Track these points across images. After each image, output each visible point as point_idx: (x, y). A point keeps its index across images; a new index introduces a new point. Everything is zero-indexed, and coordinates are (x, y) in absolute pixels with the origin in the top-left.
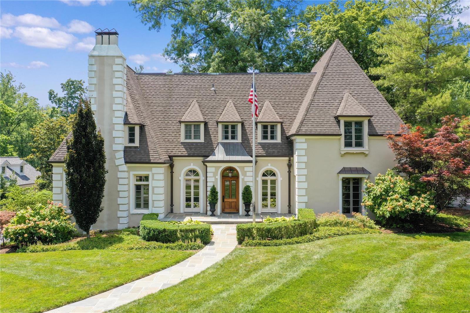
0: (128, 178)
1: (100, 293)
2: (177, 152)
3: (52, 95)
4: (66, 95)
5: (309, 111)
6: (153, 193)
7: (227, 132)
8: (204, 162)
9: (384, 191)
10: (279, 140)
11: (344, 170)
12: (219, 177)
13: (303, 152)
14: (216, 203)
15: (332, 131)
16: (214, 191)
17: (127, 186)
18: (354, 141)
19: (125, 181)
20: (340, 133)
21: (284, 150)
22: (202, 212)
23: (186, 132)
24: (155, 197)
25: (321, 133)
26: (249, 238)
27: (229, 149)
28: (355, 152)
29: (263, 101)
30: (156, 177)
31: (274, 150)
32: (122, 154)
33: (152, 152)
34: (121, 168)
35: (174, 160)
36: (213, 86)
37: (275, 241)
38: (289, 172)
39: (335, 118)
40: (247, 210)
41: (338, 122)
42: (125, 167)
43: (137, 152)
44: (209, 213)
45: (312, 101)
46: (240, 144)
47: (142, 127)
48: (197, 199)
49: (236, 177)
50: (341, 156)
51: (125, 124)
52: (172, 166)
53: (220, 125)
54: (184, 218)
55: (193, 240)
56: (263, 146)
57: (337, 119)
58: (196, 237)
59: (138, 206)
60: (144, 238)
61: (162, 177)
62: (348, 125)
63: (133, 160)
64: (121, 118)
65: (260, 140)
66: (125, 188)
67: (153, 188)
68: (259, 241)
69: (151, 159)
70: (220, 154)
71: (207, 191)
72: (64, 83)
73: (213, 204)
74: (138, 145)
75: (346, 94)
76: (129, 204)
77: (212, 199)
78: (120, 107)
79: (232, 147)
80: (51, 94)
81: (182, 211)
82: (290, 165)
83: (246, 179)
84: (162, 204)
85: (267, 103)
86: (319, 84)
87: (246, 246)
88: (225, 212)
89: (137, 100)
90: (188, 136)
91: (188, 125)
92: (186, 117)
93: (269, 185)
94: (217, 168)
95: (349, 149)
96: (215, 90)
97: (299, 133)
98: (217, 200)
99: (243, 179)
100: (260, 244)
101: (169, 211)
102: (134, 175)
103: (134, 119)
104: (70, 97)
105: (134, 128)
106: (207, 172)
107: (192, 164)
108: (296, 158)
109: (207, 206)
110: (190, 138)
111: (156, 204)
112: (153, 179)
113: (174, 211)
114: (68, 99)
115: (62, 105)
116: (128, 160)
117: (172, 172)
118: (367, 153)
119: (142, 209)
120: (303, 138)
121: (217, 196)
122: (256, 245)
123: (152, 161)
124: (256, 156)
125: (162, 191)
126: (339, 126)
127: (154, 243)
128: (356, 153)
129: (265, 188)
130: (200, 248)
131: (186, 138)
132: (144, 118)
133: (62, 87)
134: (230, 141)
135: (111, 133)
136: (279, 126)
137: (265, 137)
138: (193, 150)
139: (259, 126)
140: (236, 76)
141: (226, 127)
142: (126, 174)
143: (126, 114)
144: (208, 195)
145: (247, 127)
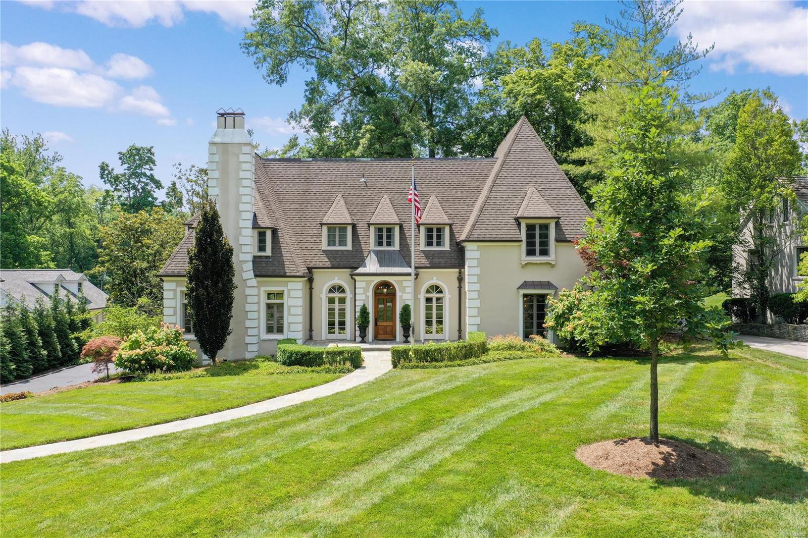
0: (258, 295)
1: (255, 402)
2: (318, 263)
3: (104, 172)
4: (126, 171)
5: (483, 211)
6: (289, 314)
7: (381, 237)
8: (352, 275)
9: (567, 309)
10: (446, 246)
11: (525, 285)
12: (370, 294)
13: (475, 263)
14: (367, 327)
15: (511, 236)
16: (364, 311)
17: (257, 305)
18: (537, 248)
19: (255, 299)
20: (520, 239)
21: (453, 260)
22: (349, 338)
23: (329, 236)
24: (291, 319)
25: (497, 239)
26: (405, 360)
27: (383, 259)
28: (538, 262)
29: (428, 196)
30: (293, 294)
31: (440, 260)
32: (250, 266)
33: (288, 263)
34: (249, 283)
35: (313, 273)
36: (363, 176)
37: (434, 363)
38: (460, 288)
39: (515, 219)
40: (406, 336)
41: (519, 225)
42: (254, 282)
43: (269, 263)
44: (359, 339)
45: (488, 197)
46: (398, 253)
47: (274, 231)
48: (342, 324)
49: (392, 295)
50: (522, 267)
51: (253, 228)
52: (311, 280)
53: (372, 228)
54: (328, 345)
55: (342, 363)
56: (427, 254)
57: (518, 220)
58: (345, 360)
59: (270, 330)
60: (284, 363)
61: (300, 294)
62: (530, 228)
63: (263, 273)
64: (249, 221)
65: (423, 247)
66: (255, 307)
67: (289, 307)
68: (417, 364)
69: (287, 271)
70: (372, 265)
71: (355, 312)
72: (124, 151)
73: (363, 328)
74: (270, 255)
75: (531, 189)
76: (258, 327)
77: (362, 322)
78: (248, 207)
79: (387, 256)
80: (103, 168)
81: (323, 338)
82: (461, 279)
83: (405, 296)
84: (300, 327)
85: (433, 199)
86: (497, 176)
87: (402, 369)
88: (377, 338)
89: (266, 197)
90: (331, 242)
91: (331, 228)
92: (330, 218)
93: (434, 304)
94: (368, 283)
95: (531, 259)
96: (365, 182)
97: (470, 239)
98: (368, 322)
99: (401, 297)
100: (417, 367)
101: (308, 337)
102: (265, 291)
103: (265, 222)
104: (133, 174)
105: (265, 232)
106: (355, 288)
107: (336, 278)
108: (467, 270)
109: (355, 330)
110: (334, 245)
111: (293, 327)
112: (289, 297)
113: (314, 338)
114: (130, 176)
115: (121, 186)
116: (258, 273)
117: (311, 289)
118: (553, 263)
119: (275, 334)
120: (474, 246)
121: (369, 317)
122: (412, 368)
123: (288, 274)
124: (416, 268)
125: (300, 311)
126: (520, 230)
127: (296, 368)
128: (541, 264)
129: (429, 308)
130: (349, 371)
131: (329, 245)
132: (277, 219)
133: (120, 158)
134: (385, 248)
135: (237, 240)
136: (447, 229)
137: (429, 244)
138: (337, 260)
139: (422, 229)
140: (393, 162)
141: (380, 230)
142: (256, 289)
143: (255, 215)
144: (357, 317)
145: (406, 229)
